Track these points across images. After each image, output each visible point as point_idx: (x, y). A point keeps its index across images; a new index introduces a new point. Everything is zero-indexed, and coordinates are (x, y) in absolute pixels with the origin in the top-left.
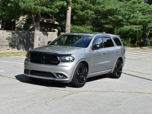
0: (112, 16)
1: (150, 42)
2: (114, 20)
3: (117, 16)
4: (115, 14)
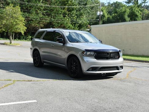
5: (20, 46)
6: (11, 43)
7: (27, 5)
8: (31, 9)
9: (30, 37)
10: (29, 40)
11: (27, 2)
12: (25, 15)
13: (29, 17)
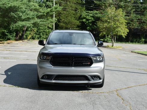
0: (14, 13)
1: (26, 36)
2: (16, 16)
3: (19, 13)
4: (17, 11)
5: (121, 48)
6: (113, 46)
7: (141, 6)
8: (144, 11)
9: (144, 40)
10: (142, 43)
11: (141, 4)
12: (137, 17)
13: (142, 20)
